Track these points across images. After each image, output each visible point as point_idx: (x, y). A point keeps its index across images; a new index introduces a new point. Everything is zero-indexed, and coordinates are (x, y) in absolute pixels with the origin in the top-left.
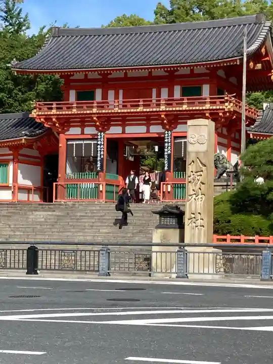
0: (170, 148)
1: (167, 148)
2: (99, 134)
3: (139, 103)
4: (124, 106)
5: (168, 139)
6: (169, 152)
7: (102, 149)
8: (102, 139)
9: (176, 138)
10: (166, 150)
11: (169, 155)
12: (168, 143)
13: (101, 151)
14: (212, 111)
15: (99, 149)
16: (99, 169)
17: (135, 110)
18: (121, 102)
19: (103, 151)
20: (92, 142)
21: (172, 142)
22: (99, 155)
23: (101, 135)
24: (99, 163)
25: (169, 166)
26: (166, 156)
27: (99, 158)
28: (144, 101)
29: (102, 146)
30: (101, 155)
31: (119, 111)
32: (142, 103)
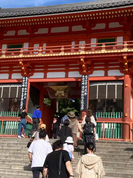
0: (86, 90)
1: (84, 90)
2: (24, 78)
3: (61, 49)
4: (47, 52)
5: (85, 82)
6: (86, 93)
7: (26, 91)
8: (26, 83)
9: (91, 82)
10: (83, 92)
11: (85, 97)
12: (85, 85)
13: (24, 93)
14: (130, 54)
15: (23, 91)
16: (21, 108)
17: (57, 55)
18: (44, 49)
19: (26, 92)
20: (18, 86)
21: (88, 85)
22: (22, 96)
23: (25, 79)
24: (22, 102)
25: (85, 106)
26: (83, 98)
27: (22, 99)
28: (65, 47)
29: (26, 89)
30: (24, 97)
31: (43, 56)
32: (64, 49)
